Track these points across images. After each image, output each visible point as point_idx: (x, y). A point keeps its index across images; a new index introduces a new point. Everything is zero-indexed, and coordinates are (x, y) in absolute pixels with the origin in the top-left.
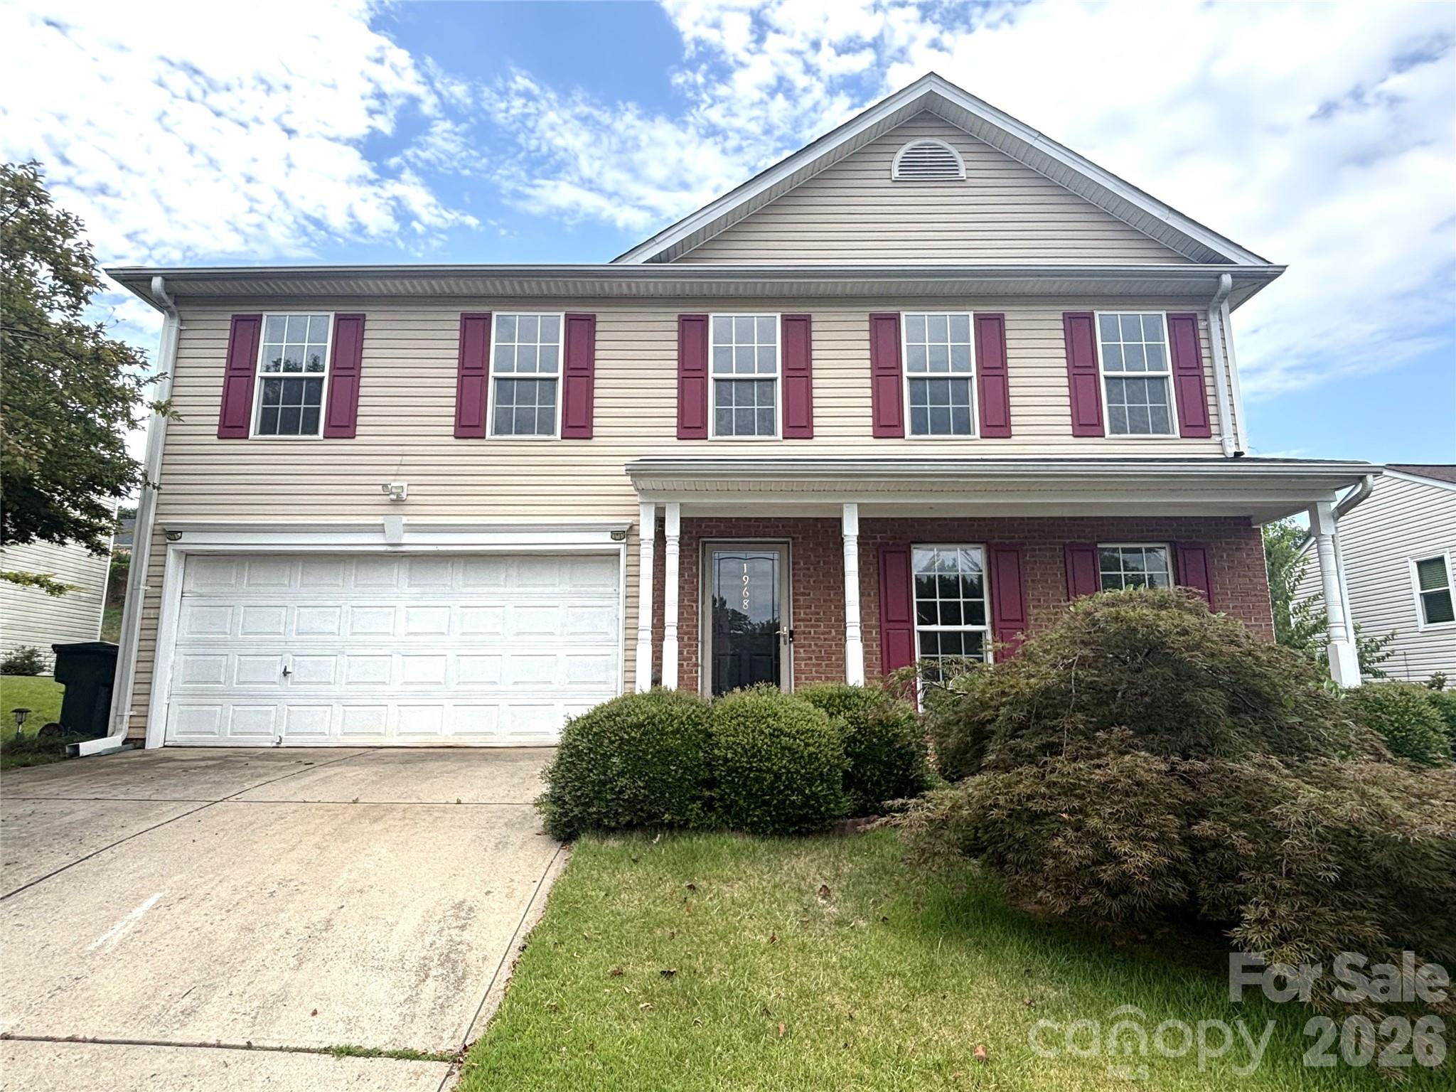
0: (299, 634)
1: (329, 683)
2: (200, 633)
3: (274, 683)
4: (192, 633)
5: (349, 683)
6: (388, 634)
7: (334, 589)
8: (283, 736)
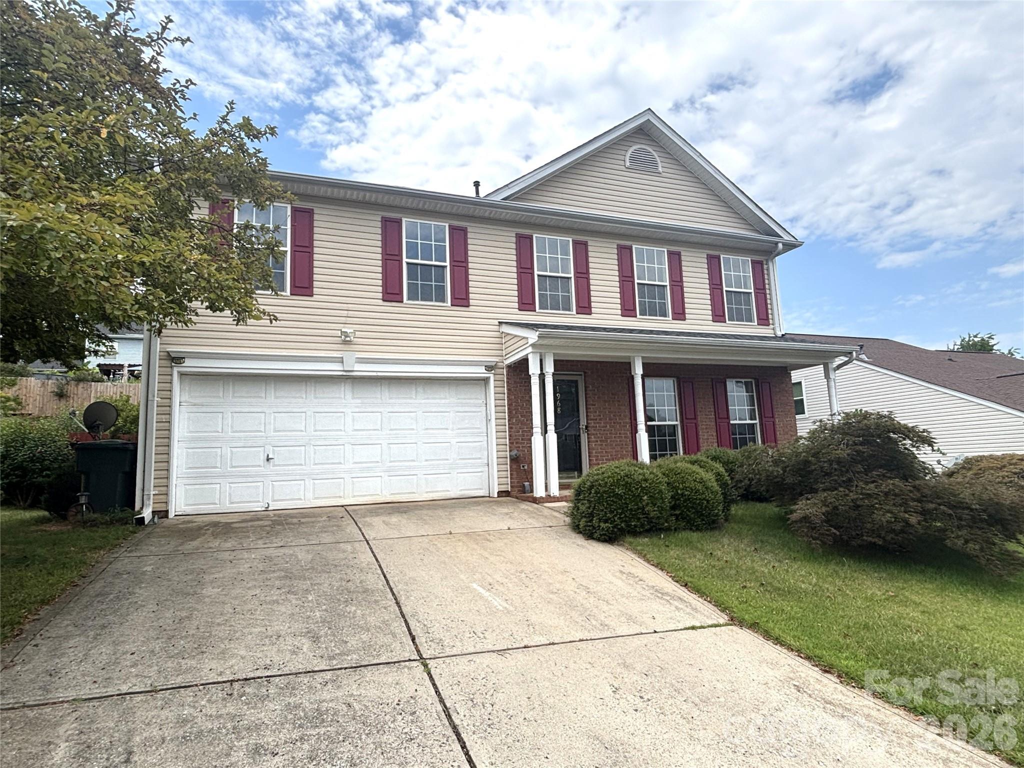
0: (275, 431)
1: (301, 465)
2: (197, 432)
3: (259, 466)
4: (191, 432)
5: (316, 464)
6: (341, 430)
7: (300, 400)
8: (270, 503)
